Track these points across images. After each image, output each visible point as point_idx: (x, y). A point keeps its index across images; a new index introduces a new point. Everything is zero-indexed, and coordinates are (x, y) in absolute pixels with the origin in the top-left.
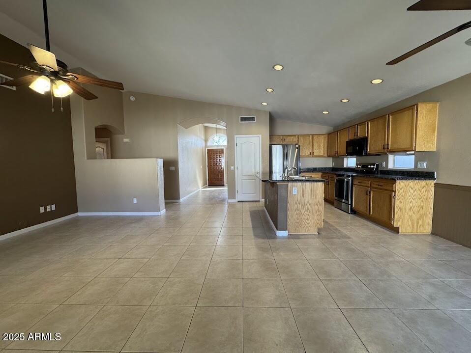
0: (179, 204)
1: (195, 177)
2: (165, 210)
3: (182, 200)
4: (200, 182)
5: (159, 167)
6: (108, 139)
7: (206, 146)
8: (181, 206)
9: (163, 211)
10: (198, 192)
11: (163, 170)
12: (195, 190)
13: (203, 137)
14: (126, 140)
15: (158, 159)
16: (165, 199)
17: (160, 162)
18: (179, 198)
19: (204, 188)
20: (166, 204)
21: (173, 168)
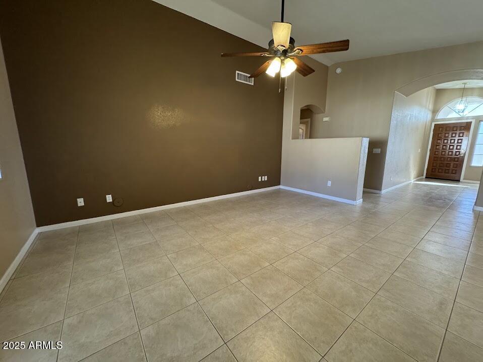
0: (380, 196)
1: (407, 164)
2: (361, 200)
3: (383, 191)
4: (413, 172)
5: (363, 148)
6: (309, 120)
7: (433, 120)
8: (382, 199)
9: (359, 201)
10: (408, 185)
11: (367, 152)
12: (403, 182)
13: (431, 107)
14: (325, 119)
15: (364, 138)
16: (364, 187)
17: (366, 142)
18: (380, 189)
19: (416, 181)
20: (364, 192)
21: (378, 151)
